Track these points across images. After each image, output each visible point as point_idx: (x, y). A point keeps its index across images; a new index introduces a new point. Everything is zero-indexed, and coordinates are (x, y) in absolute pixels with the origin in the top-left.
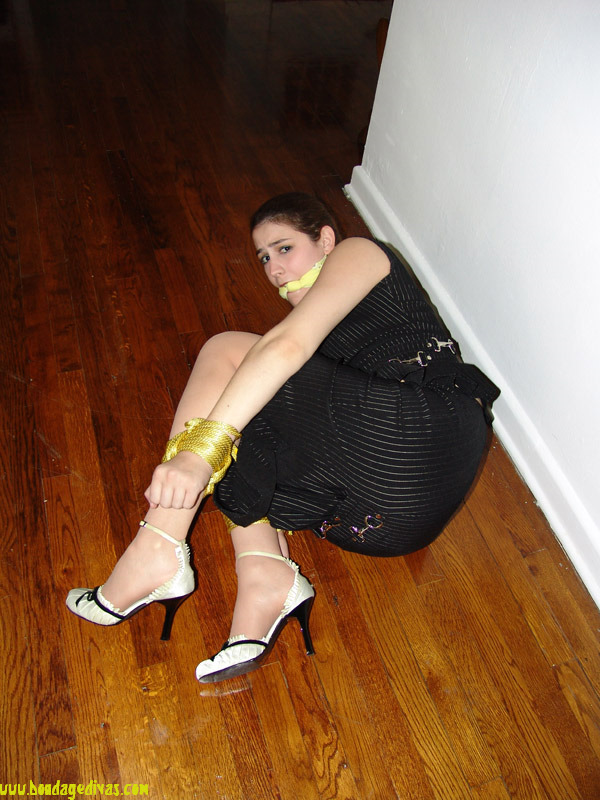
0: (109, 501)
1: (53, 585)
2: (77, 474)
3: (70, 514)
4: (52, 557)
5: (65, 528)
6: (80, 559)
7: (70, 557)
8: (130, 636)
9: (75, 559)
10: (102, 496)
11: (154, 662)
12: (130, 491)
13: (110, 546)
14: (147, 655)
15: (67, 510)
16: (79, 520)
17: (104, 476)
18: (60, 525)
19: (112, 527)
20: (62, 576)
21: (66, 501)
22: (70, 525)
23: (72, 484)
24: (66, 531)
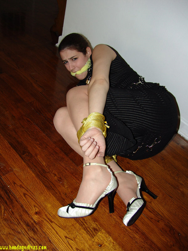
0: (37, 176)
1: (35, 222)
2: (16, 169)
3: (23, 188)
4: (27, 210)
5: (25, 194)
6: (40, 205)
7: (35, 206)
8: (80, 227)
9: (37, 206)
10: (34, 175)
11: (96, 233)
12: (44, 168)
13: (49, 194)
14: (92, 231)
15: (21, 186)
16: (29, 188)
17: (29, 166)
18: (22, 195)
19: (45, 186)
20: (36, 216)
21: (19, 183)
22: (26, 192)
23: (17, 174)
24: (26, 196)
